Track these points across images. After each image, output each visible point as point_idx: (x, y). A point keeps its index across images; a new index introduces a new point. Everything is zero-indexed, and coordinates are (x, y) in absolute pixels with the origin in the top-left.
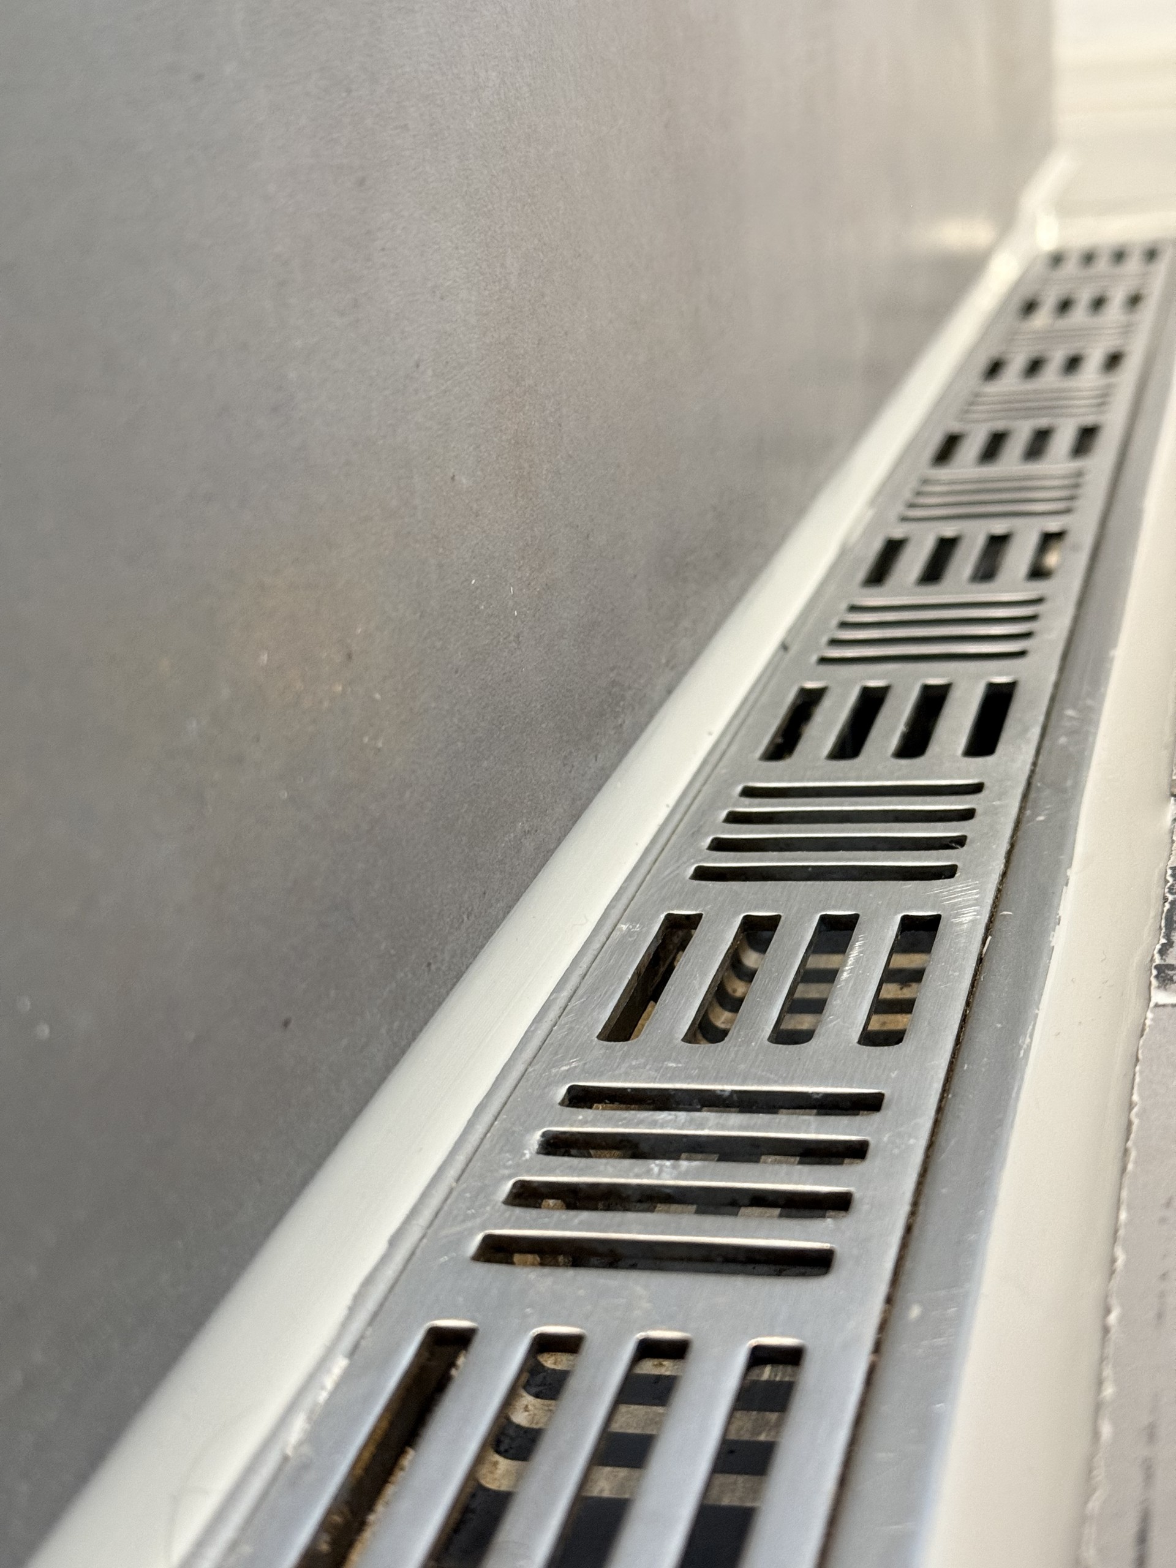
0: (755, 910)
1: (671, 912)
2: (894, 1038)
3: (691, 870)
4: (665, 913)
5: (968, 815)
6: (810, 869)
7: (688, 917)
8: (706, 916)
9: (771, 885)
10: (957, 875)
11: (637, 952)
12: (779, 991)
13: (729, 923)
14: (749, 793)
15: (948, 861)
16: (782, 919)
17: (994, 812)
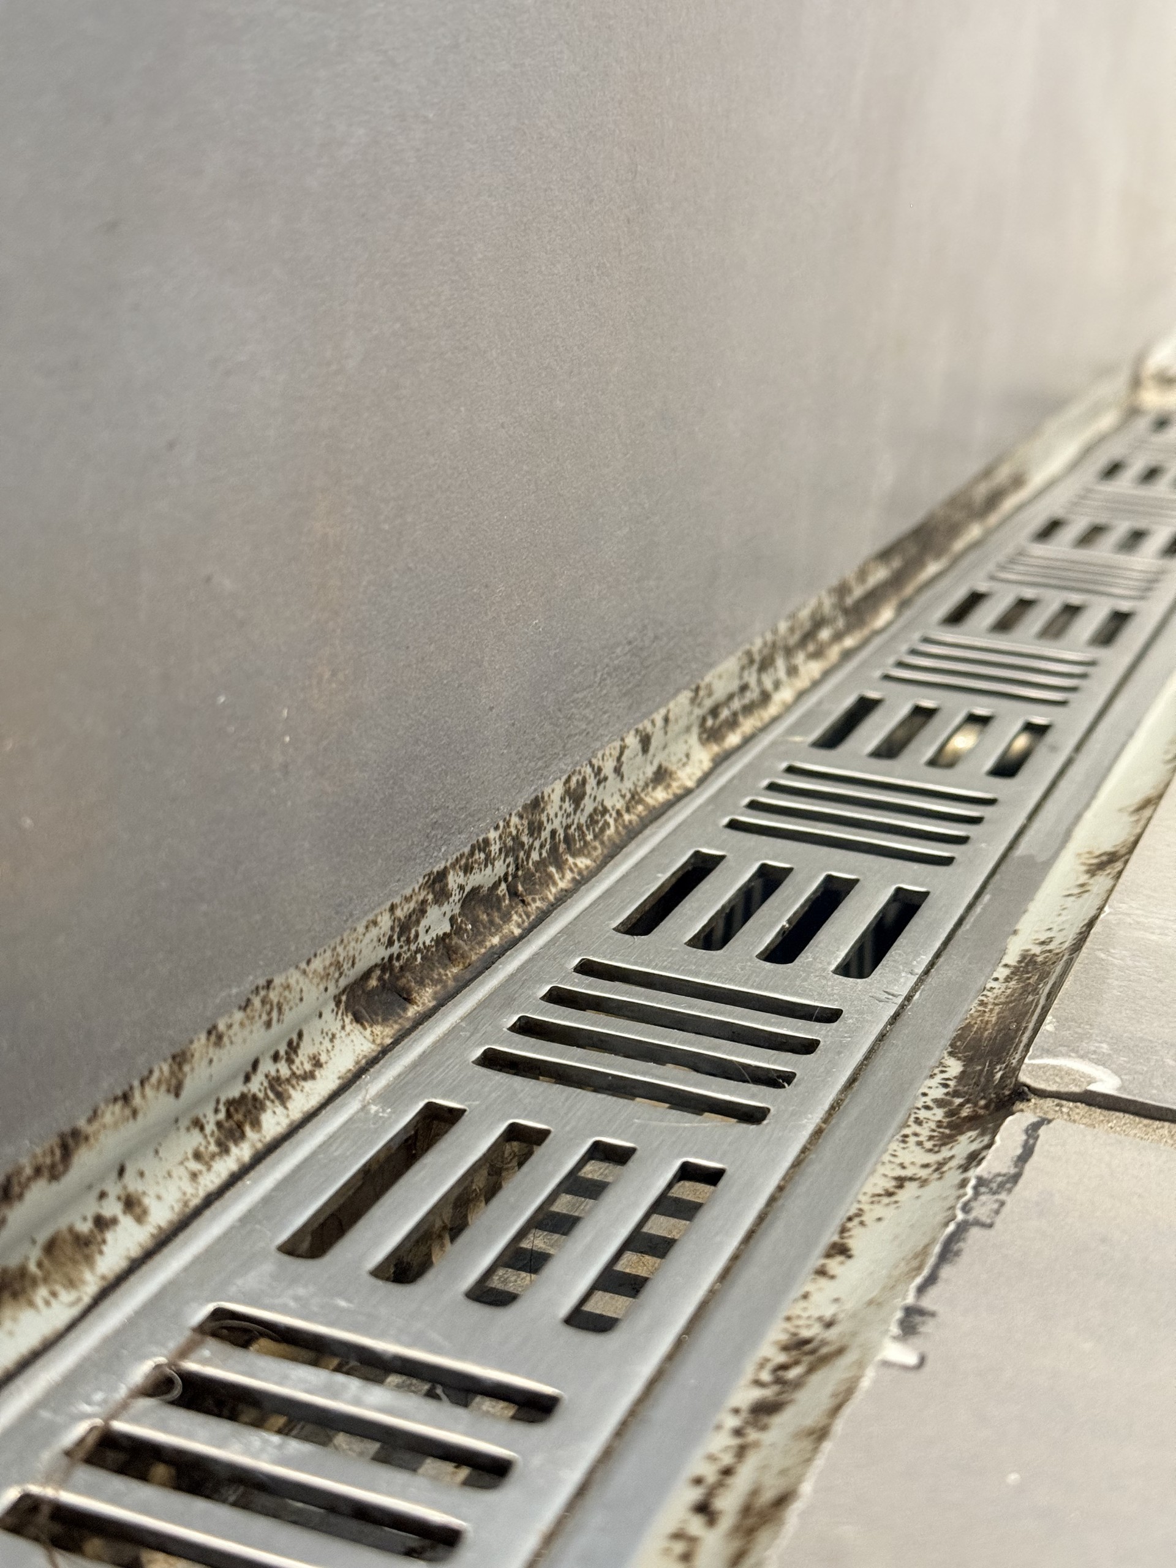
0: (526, 1118)
1: (434, 1100)
2: (602, 1325)
3: (478, 1052)
4: (426, 1101)
5: (808, 1047)
6: (610, 1078)
7: (451, 1110)
8: (470, 1112)
9: (558, 1088)
10: (765, 1122)
11: (372, 1143)
12: (504, 1230)
13: (491, 1128)
14: (587, 968)
15: (762, 1103)
16: (551, 1136)
17: (841, 1049)
